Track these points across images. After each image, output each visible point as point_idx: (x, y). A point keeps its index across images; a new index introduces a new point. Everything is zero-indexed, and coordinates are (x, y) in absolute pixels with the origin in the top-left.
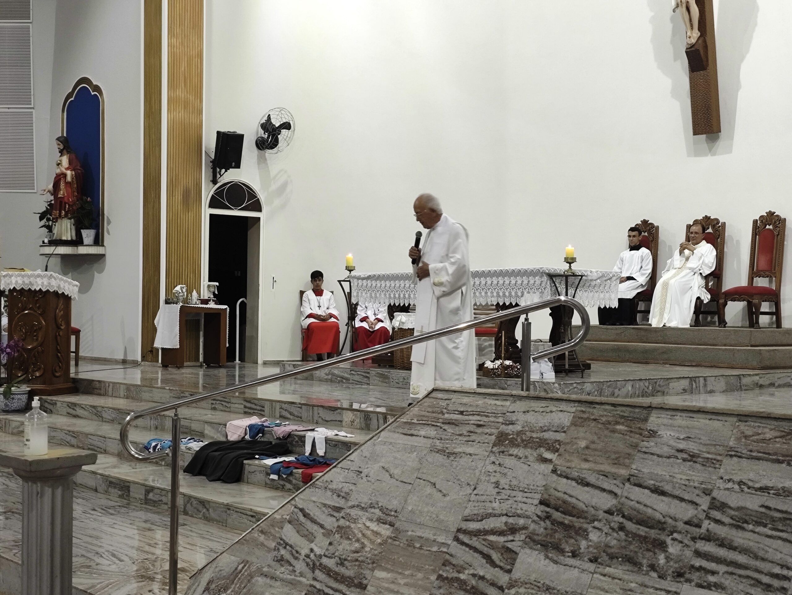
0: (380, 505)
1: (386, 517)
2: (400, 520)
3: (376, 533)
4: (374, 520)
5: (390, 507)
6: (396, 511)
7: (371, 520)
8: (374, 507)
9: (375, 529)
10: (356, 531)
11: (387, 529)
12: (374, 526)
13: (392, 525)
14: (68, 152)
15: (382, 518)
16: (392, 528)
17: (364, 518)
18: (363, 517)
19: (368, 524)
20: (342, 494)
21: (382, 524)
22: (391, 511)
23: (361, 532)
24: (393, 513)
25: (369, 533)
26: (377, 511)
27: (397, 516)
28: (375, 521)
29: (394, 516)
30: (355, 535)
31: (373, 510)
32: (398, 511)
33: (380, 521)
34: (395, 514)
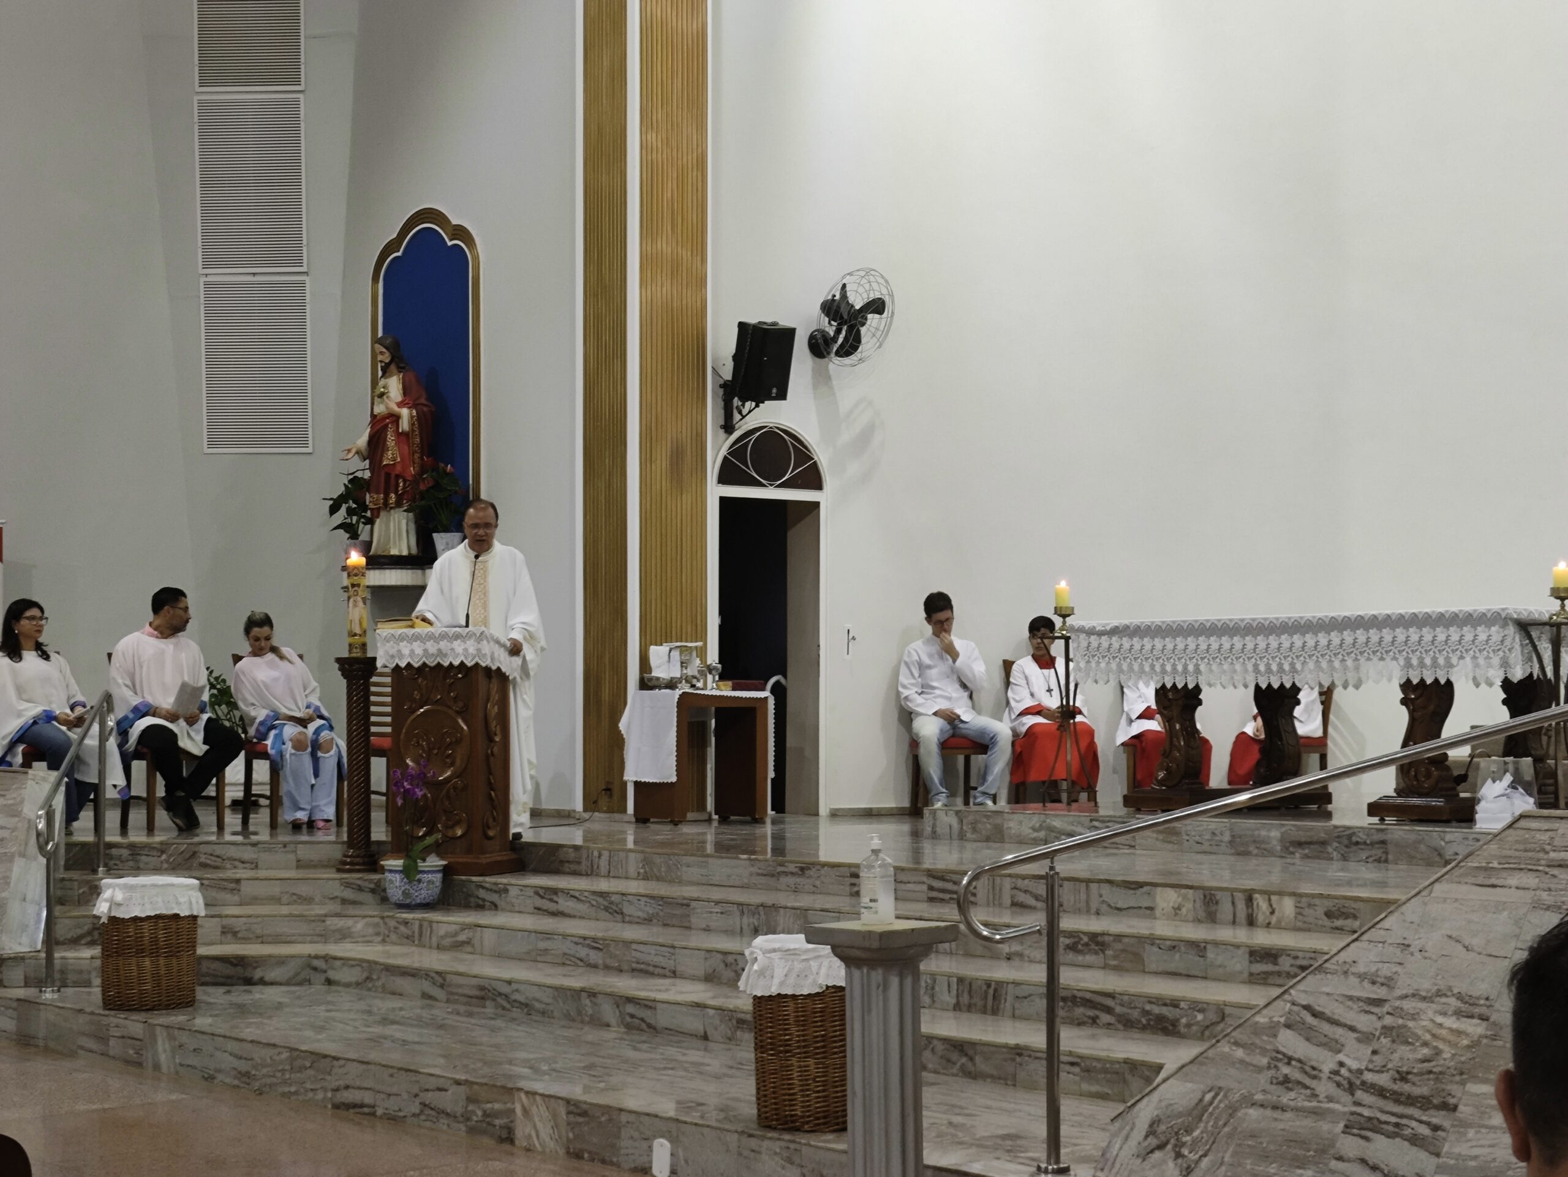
0: (1456, 991)
1: (1471, 1008)
2: (1498, 1011)
3: (1459, 1033)
4: (1450, 1013)
5: (1476, 994)
6: (1487, 999)
7: (1444, 1014)
8: (1446, 995)
9: (1455, 1026)
10: (1420, 1032)
11: (1475, 1025)
12: (1451, 1022)
13: (1484, 1018)
14: (400, 369)
15: (1463, 1009)
16: (1485, 1024)
17: (1430, 1014)
18: (1429, 1011)
19: (1439, 1019)
20: (1379, 979)
21: (1465, 1019)
22: (1478, 998)
23: (1429, 1031)
24: (1482, 1002)
25: (1443, 1032)
26: (1454, 1002)
27: (1491, 1006)
28: (1452, 1015)
29: (1485, 1005)
30: (1418, 1038)
31: (1444, 1000)
32: (1491, 997)
33: (1458, 1013)
34: (1488, 1003)
